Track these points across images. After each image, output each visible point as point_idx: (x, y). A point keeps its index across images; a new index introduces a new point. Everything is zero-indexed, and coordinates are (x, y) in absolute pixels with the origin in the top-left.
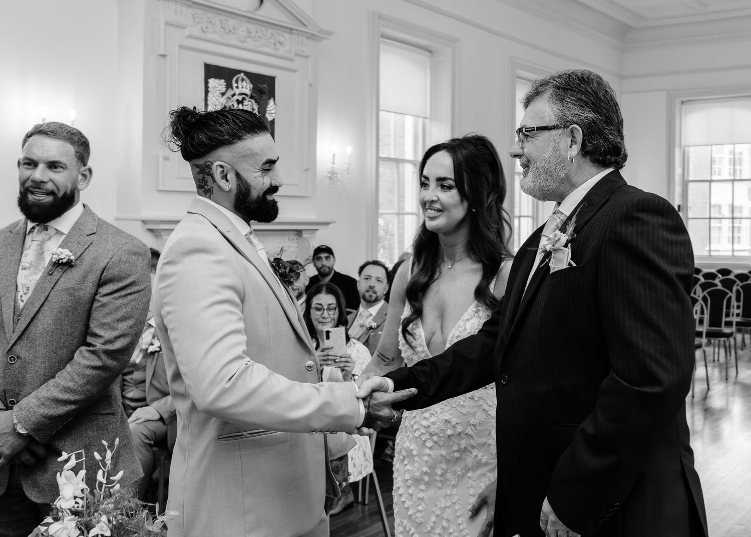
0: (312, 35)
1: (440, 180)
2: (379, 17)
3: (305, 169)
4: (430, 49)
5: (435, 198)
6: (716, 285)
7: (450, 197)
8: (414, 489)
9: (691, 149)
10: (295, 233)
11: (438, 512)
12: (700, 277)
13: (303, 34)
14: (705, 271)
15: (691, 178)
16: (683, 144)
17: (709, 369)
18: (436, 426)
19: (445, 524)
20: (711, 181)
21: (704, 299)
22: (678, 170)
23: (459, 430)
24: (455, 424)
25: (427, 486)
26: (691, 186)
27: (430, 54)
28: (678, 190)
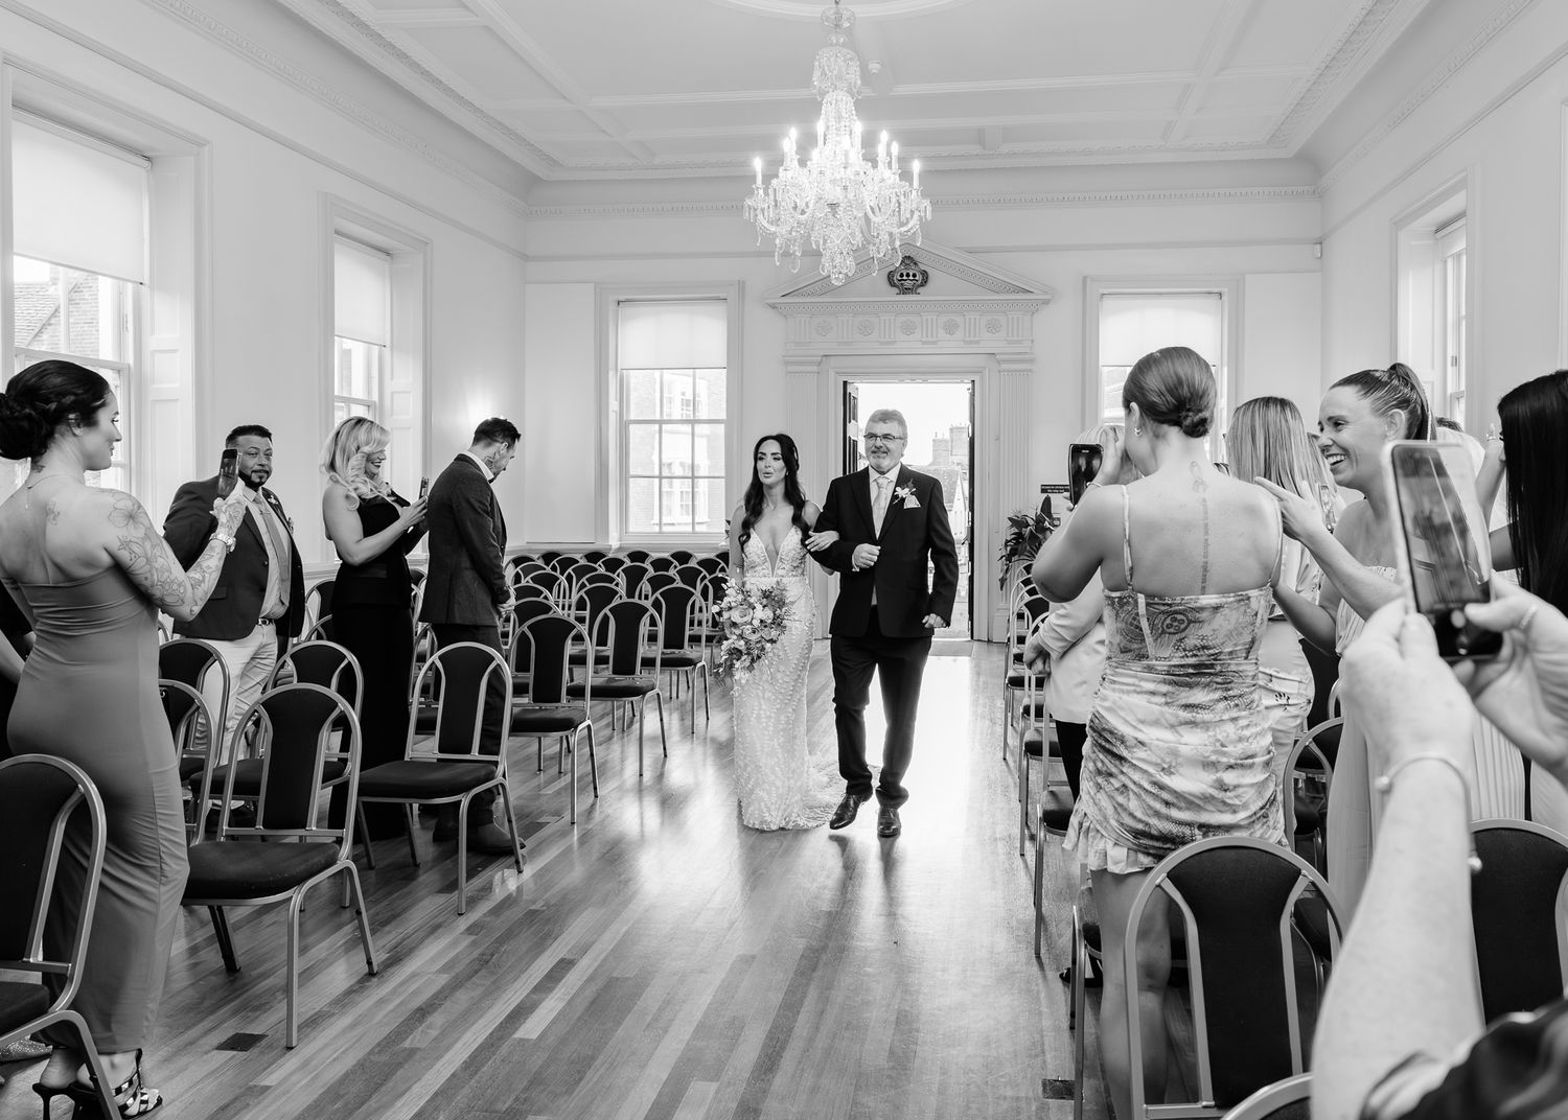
4: (147, 155)
6: (673, 580)
9: (632, 373)
12: (647, 565)
14: (655, 555)
16: (620, 366)
17: (665, 715)
20: (661, 422)
21: (657, 605)
22: (614, 405)
27: (146, 163)
28: (613, 435)
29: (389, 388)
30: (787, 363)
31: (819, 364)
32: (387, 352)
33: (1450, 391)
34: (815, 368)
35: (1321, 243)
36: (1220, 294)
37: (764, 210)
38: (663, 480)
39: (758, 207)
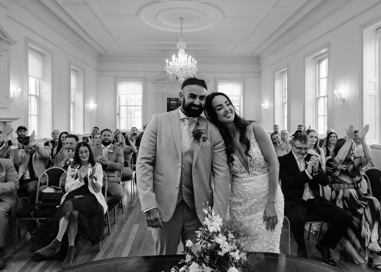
0: (9, 42)
2: (29, 39)
3: (6, 96)
4: (42, 54)
9: (121, 95)
10: (3, 123)
13: (6, 41)
15: (121, 105)
16: (119, 94)
20: (127, 106)
22: (118, 102)
26: (121, 107)
27: (42, 56)
28: (118, 108)
29: (76, 99)
30: (156, 94)
31: (162, 94)
32: (76, 91)
33: (284, 102)
34: (161, 95)
35: (259, 73)
36: (241, 82)
37: (168, 69)
38: (128, 118)
39: (167, 69)
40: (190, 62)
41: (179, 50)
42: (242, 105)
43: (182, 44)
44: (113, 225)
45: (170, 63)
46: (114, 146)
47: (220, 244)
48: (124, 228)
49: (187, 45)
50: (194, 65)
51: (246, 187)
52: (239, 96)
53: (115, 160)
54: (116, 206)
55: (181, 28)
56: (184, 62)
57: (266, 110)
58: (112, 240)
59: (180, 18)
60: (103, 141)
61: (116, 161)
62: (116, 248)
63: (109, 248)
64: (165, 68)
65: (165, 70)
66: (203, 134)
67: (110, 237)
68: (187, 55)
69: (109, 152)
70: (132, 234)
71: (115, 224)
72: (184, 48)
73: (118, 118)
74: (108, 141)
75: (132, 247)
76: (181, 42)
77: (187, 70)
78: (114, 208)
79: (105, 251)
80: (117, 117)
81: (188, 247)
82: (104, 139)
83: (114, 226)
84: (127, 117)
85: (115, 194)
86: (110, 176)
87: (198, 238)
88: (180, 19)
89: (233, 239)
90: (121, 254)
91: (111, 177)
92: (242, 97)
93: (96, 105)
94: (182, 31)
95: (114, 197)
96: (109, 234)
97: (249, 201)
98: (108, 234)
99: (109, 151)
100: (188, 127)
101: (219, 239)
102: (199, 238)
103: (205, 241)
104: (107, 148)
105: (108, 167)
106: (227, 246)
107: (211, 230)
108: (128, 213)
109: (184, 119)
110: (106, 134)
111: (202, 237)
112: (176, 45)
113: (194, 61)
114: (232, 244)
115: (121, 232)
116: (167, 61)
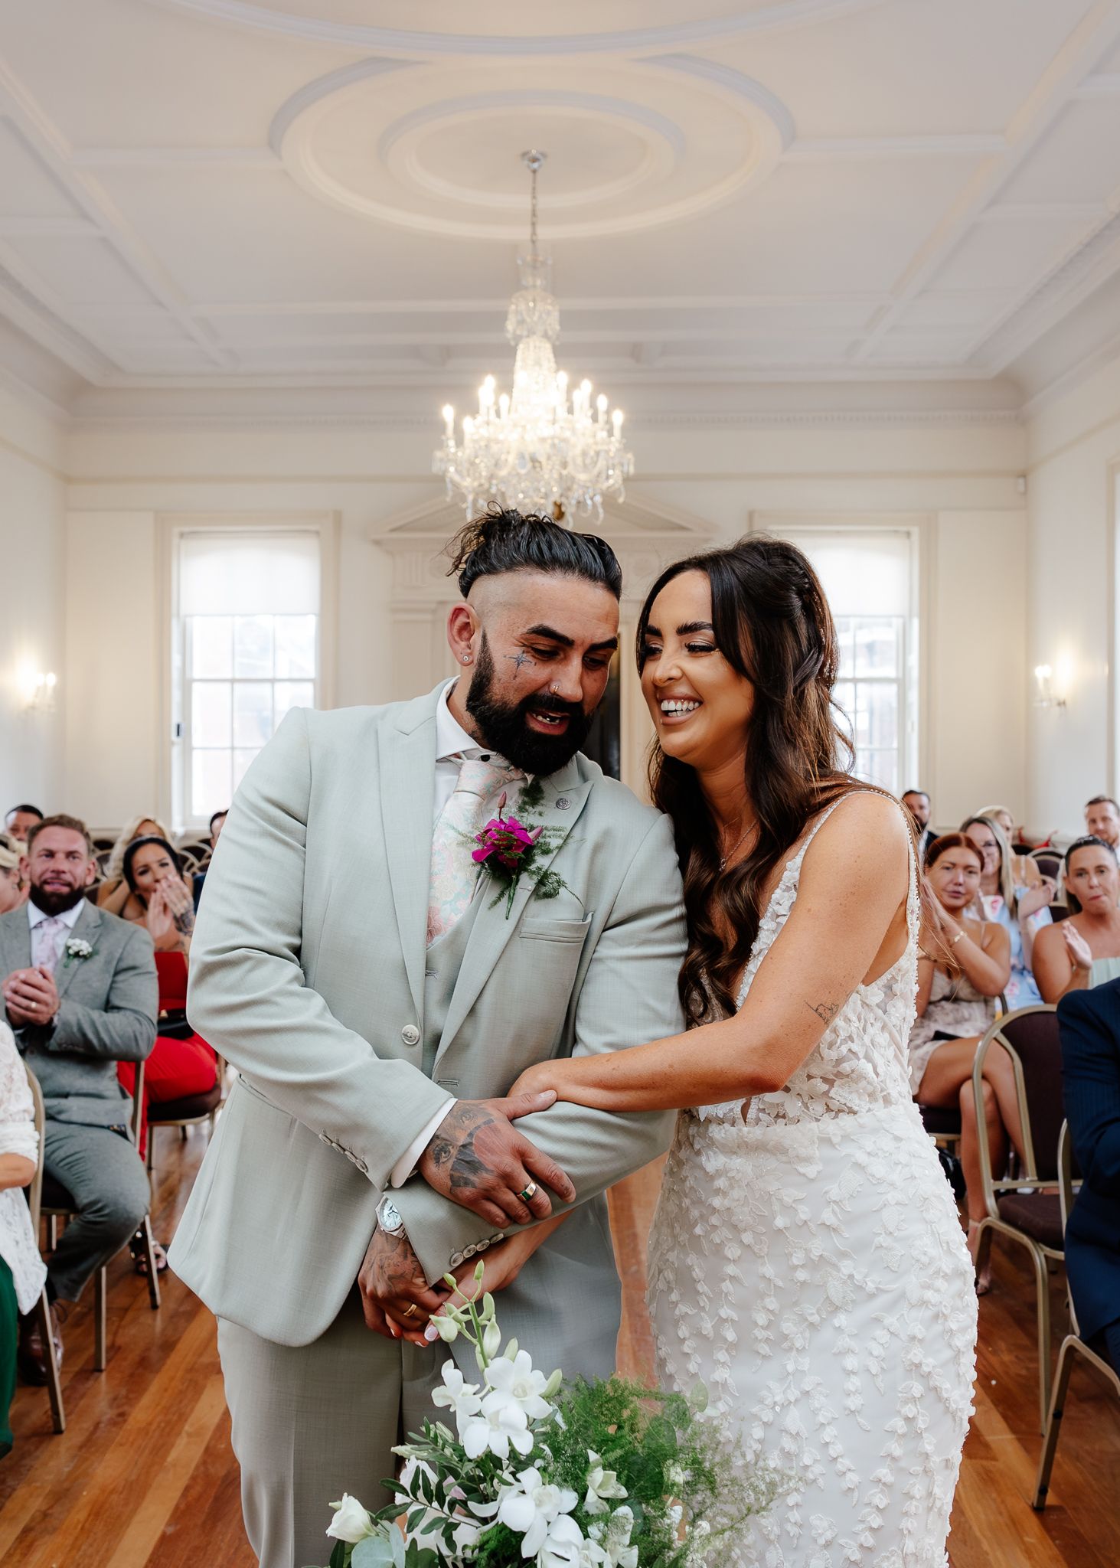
1: (685, 630)
5: (675, 673)
7: (709, 669)
8: (699, 1360)
9: (195, 620)
11: (767, 1416)
15: (196, 675)
18: (746, 1209)
19: (788, 1444)
20: (232, 681)
22: (176, 660)
23: (803, 1217)
24: (791, 1201)
25: (734, 1353)
26: (197, 688)
28: (176, 695)
30: (396, 611)
35: (1024, 475)
36: (908, 534)
37: (455, 462)
38: (237, 753)
39: (449, 460)
40: (583, 419)
41: (521, 346)
42: (915, 674)
43: (537, 314)
44: (88, 1379)
45: (468, 423)
46: (102, 916)
47: (522, 1535)
48: (146, 1400)
49: (568, 319)
50: (610, 433)
51: (721, 1183)
52: (901, 621)
53: (104, 998)
54: (104, 1270)
55: (534, 214)
56: (550, 417)
57: (1062, 704)
58: (66, 1470)
59: (524, 154)
60: (37, 883)
61: (108, 1007)
62: (82, 1516)
63: (45, 1515)
64: (439, 454)
65: (436, 468)
66: (546, 852)
67: (62, 1449)
68: (563, 377)
69: (68, 948)
70: (189, 1435)
71: (100, 1371)
72: (550, 333)
73: (176, 752)
74: (65, 890)
75: (179, 1515)
76: (534, 301)
77: (564, 465)
78: (91, 1276)
79: (17, 1530)
80: (173, 743)
81: (344, 1542)
82: (41, 876)
83: (91, 1383)
84: (233, 748)
85: (92, 1198)
86: (73, 1091)
87: (404, 1491)
88: (526, 162)
89: (613, 1503)
90: (107, 1550)
91: (78, 1095)
92: (916, 622)
93: (52, 679)
94: (534, 233)
95: (91, 1217)
96: (58, 1431)
97: (731, 1269)
98: (52, 1429)
99: (70, 942)
100: (472, 808)
101: (523, 1497)
102: (408, 1488)
103: (442, 1506)
104: (61, 926)
105: (58, 1036)
106: (568, 1544)
107: (476, 1440)
108: (182, 1309)
109: (460, 758)
110: (53, 846)
111: (420, 1482)
112: (501, 317)
113: (608, 412)
114: (605, 1536)
115: (125, 1421)
116: (448, 412)
